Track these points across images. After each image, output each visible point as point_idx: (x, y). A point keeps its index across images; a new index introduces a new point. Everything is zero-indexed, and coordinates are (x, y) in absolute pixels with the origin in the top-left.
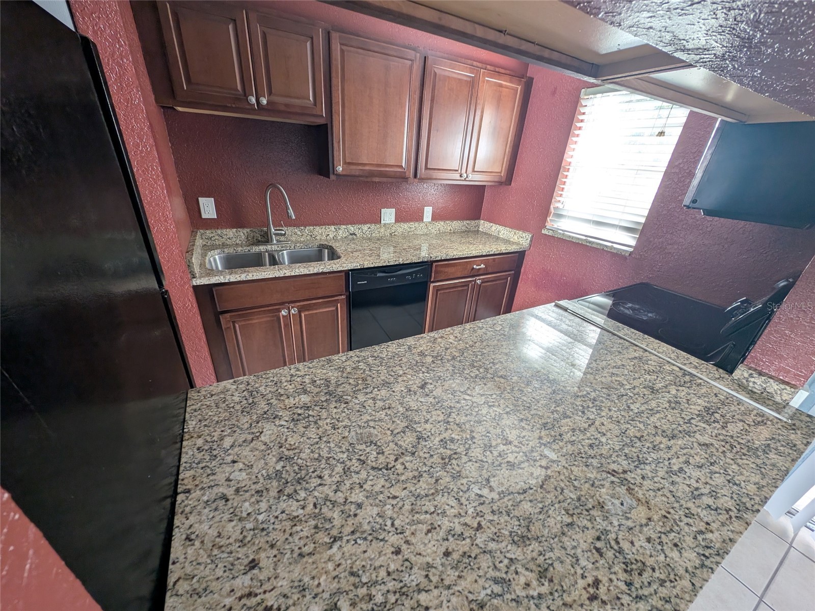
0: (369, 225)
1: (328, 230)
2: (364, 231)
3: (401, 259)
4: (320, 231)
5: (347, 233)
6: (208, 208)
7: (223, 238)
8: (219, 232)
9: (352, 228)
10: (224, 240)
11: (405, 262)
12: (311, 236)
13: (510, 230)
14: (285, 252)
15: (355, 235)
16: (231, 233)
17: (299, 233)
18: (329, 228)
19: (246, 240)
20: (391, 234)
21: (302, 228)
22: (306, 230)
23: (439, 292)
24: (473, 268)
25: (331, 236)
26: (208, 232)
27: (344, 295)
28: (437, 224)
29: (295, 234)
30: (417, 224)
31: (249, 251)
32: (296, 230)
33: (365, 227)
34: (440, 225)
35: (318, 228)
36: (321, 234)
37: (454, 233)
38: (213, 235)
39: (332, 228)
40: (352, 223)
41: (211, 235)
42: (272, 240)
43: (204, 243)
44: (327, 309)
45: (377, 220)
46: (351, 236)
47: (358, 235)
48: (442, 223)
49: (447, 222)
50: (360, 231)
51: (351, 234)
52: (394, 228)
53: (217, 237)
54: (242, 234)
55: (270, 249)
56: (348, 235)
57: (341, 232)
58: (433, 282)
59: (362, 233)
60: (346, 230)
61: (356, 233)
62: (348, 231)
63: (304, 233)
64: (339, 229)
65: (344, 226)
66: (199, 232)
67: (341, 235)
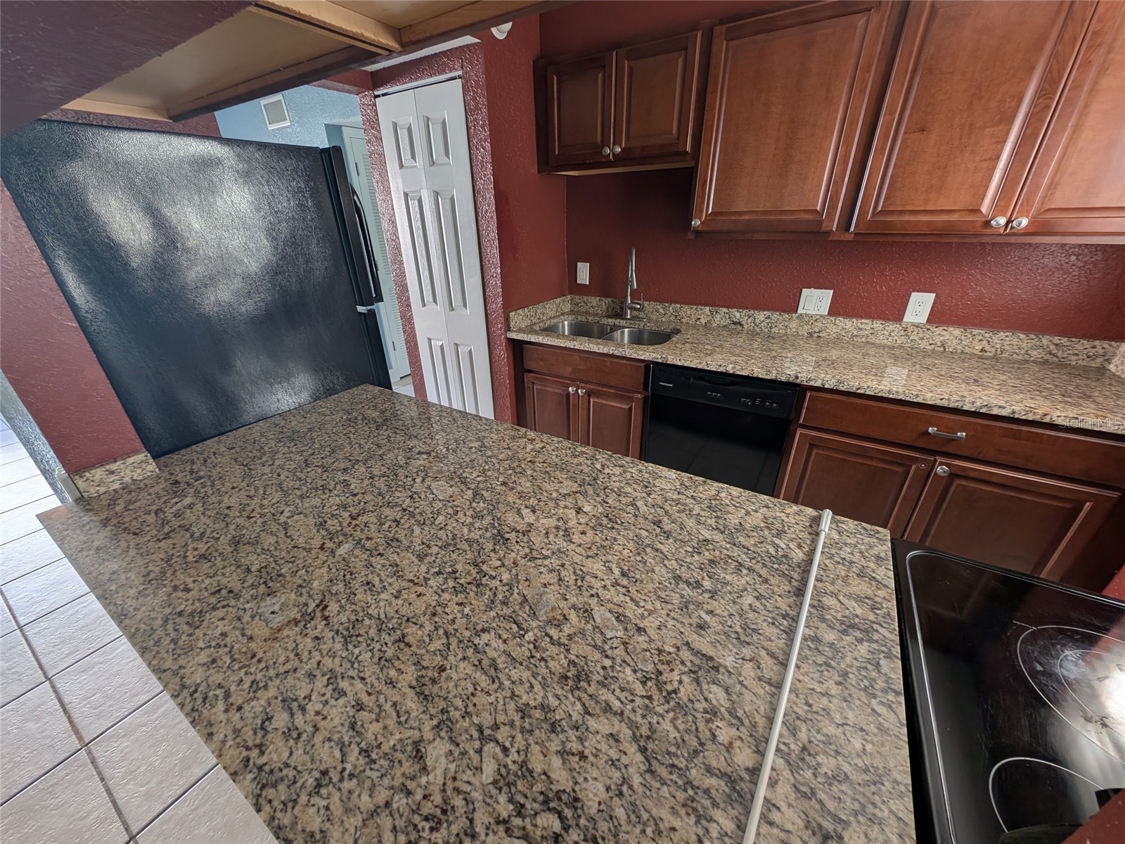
0: (768, 313)
1: (700, 312)
2: (757, 322)
4: (689, 312)
5: (728, 321)
6: (584, 273)
7: (587, 305)
8: (585, 299)
9: (737, 314)
10: (587, 307)
12: (676, 316)
14: (626, 330)
15: (741, 325)
16: (594, 301)
17: (661, 311)
18: (702, 309)
19: (606, 311)
20: (811, 335)
21: (667, 305)
22: (671, 308)
23: (815, 451)
24: (927, 433)
25: (703, 321)
26: (577, 297)
27: (639, 393)
28: (939, 330)
29: (657, 311)
30: (878, 324)
32: (659, 307)
33: (761, 316)
34: (951, 336)
35: (686, 308)
36: (690, 316)
38: (580, 301)
39: (707, 309)
40: (740, 307)
42: (626, 314)
43: (573, 308)
44: (619, 405)
45: (791, 306)
46: (733, 326)
47: (746, 327)
48: (957, 332)
49: (976, 331)
50: (750, 320)
51: (735, 323)
52: (819, 324)
53: (583, 304)
54: (604, 304)
55: (618, 324)
56: (729, 324)
57: (718, 317)
58: (803, 426)
59: (753, 325)
60: (727, 316)
61: (743, 323)
62: (729, 318)
63: (667, 312)
64: (717, 312)
65: (725, 310)
66: (569, 297)
67: (719, 322)
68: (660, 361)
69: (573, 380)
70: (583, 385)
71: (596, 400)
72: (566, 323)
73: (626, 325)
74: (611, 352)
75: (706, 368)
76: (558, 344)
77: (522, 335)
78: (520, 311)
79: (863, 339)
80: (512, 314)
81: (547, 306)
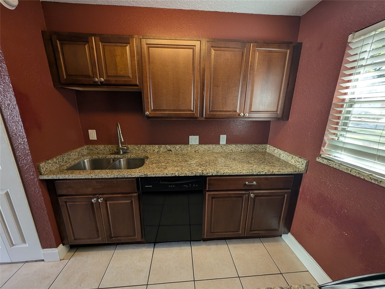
0: (180, 146)
1: (154, 147)
2: (177, 149)
3: (177, 173)
4: (149, 148)
5: (166, 150)
6: (93, 134)
7: (97, 150)
8: (96, 147)
9: (169, 147)
10: (98, 151)
11: (180, 175)
12: (144, 150)
13: (289, 154)
14: (122, 160)
15: (171, 151)
16: (101, 147)
17: (137, 148)
18: (155, 146)
19: (109, 151)
20: (195, 151)
21: (139, 146)
22: (141, 147)
23: (214, 200)
24: (246, 184)
25: (156, 151)
26: (91, 146)
27: (136, 193)
28: (230, 146)
29: (135, 149)
30: (214, 146)
31: (105, 157)
32: (136, 147)
33: (178, 147)
35: (148, 146)
36: (150, 150)
37: (243, 153)
38: (93, 148)
39: (157, 146)
40: (169, 144)
41: (92, 148)
42: (120, 152)
43: (89, 152)
44: (125, 202)
45: (187, 142)
46: (168, 152)
47: (173, 151)
48: (234, 146)
49: (238, 145)
50: (174, 149)
51: (168, 150)
52: (197, 148)
53: (95, 149)
54: (107, 148)
55: (116, 157)
57: (162, 149)
58: (208, 191)
59: (175, 150)
60: (165, 148)
61: (172, 150)
62: (166, 149)
63: (140, 149)
64: (161, 147)
65: (164, 146)
66: (86, 147)
67: (162, 151)
68: (144, 176)
69: (94, 195)
70: (101, 196)
71: (111, 202)
72: (86, 160)
73: (121, 157)
74: (116, 177)
75: (166, 176)
76: (81, 178)
77: (52, 176)
78: (50, 161)
79: (211, 151)
80: (42, 165)
81: (71, 154)
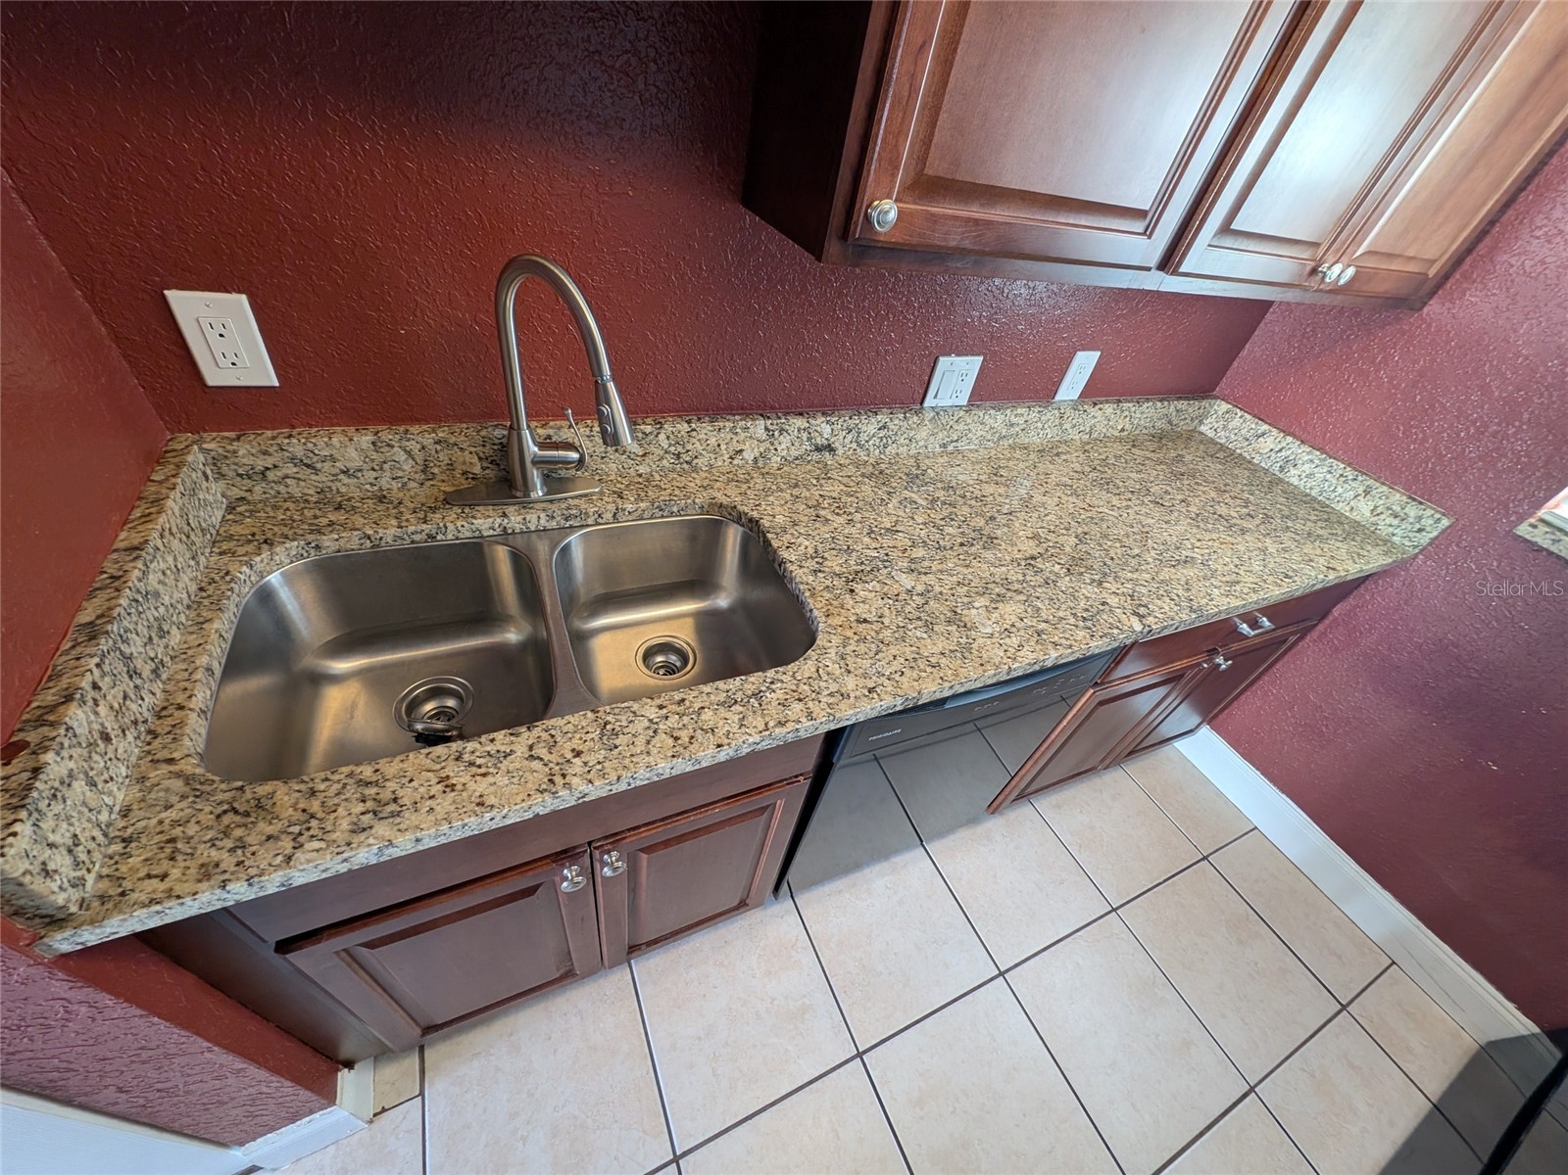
0: (882, 418)
1: (743, 435)
2: (863, 438)
4: (713, 441)
5: (807, 446)
6: (226, 338)
7: (317, 471)
8: (296, 448)
9: (823, 428)
10: (321, 477)
12: (678, 456)
13: (1350, 473)
14: (577, 535)
15: (832, 450)
18: (746, 429)
19: (420, 477)
20: (946, 448)
21: (648, 429)
22: (662, 436)
25: (749, 456)
26: (242, 446)
28: (1093, 411)
30: (1035, 412)
31: (430, 536)
33: (869, 426)
35: (705, 429)
36: (716, 451)
37: (1135, 444)
38: (269, 462)
39: (759, 427)
40: (828, 407)
41: (261, 463)
42: (527, 488)
43: (236, 493)
45: (914, 397)
46: (816, 456)
47: (840, 452)
49: (1125, 405)
50: (850, 437)
51: (818, 449)
52: (961, 427)
53: (291, 470)
54: (402, 456)
55: (518, 528)
56: (807, 453)
57: (784, 441)
59: (854, 445)
60: (805, 436)
61: (837, 445)
62: (809, 439)
63: (652, 448)
64: (782, 431)
65: (799, 422)
66: (197, 454)
67: (784, 453)
